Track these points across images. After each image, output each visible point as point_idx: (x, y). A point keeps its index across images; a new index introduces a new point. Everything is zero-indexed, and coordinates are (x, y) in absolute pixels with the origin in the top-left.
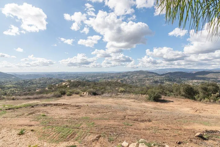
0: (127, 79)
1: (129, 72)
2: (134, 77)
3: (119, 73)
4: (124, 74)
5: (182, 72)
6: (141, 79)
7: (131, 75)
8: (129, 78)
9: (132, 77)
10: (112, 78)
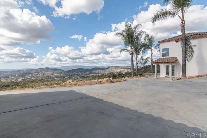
0: (31, 77)
1: (33, 69)
2: (40, 74)
3: (18, 71)
4: (25, 72)
5: (83, 69)
6: (49, 77)
7: (36, 73)
8: (32, 76)
9: (36, 75)
10: (7, 77)
